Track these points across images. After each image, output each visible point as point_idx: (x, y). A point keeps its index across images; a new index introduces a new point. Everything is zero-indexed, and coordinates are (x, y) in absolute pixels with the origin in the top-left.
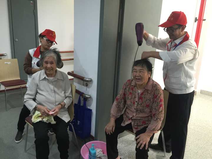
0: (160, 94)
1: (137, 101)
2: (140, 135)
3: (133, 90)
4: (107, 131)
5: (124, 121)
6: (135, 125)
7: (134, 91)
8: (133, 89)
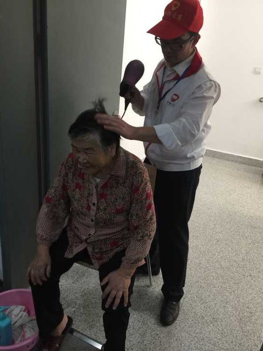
0: (144, 182)
1: (96, 202)
2: (109, 275)
3: (83, 179)
4: (32, 278)
5: (71, 246)
6: (96, 253)
7: (85, 181)
8: (83, 176)
